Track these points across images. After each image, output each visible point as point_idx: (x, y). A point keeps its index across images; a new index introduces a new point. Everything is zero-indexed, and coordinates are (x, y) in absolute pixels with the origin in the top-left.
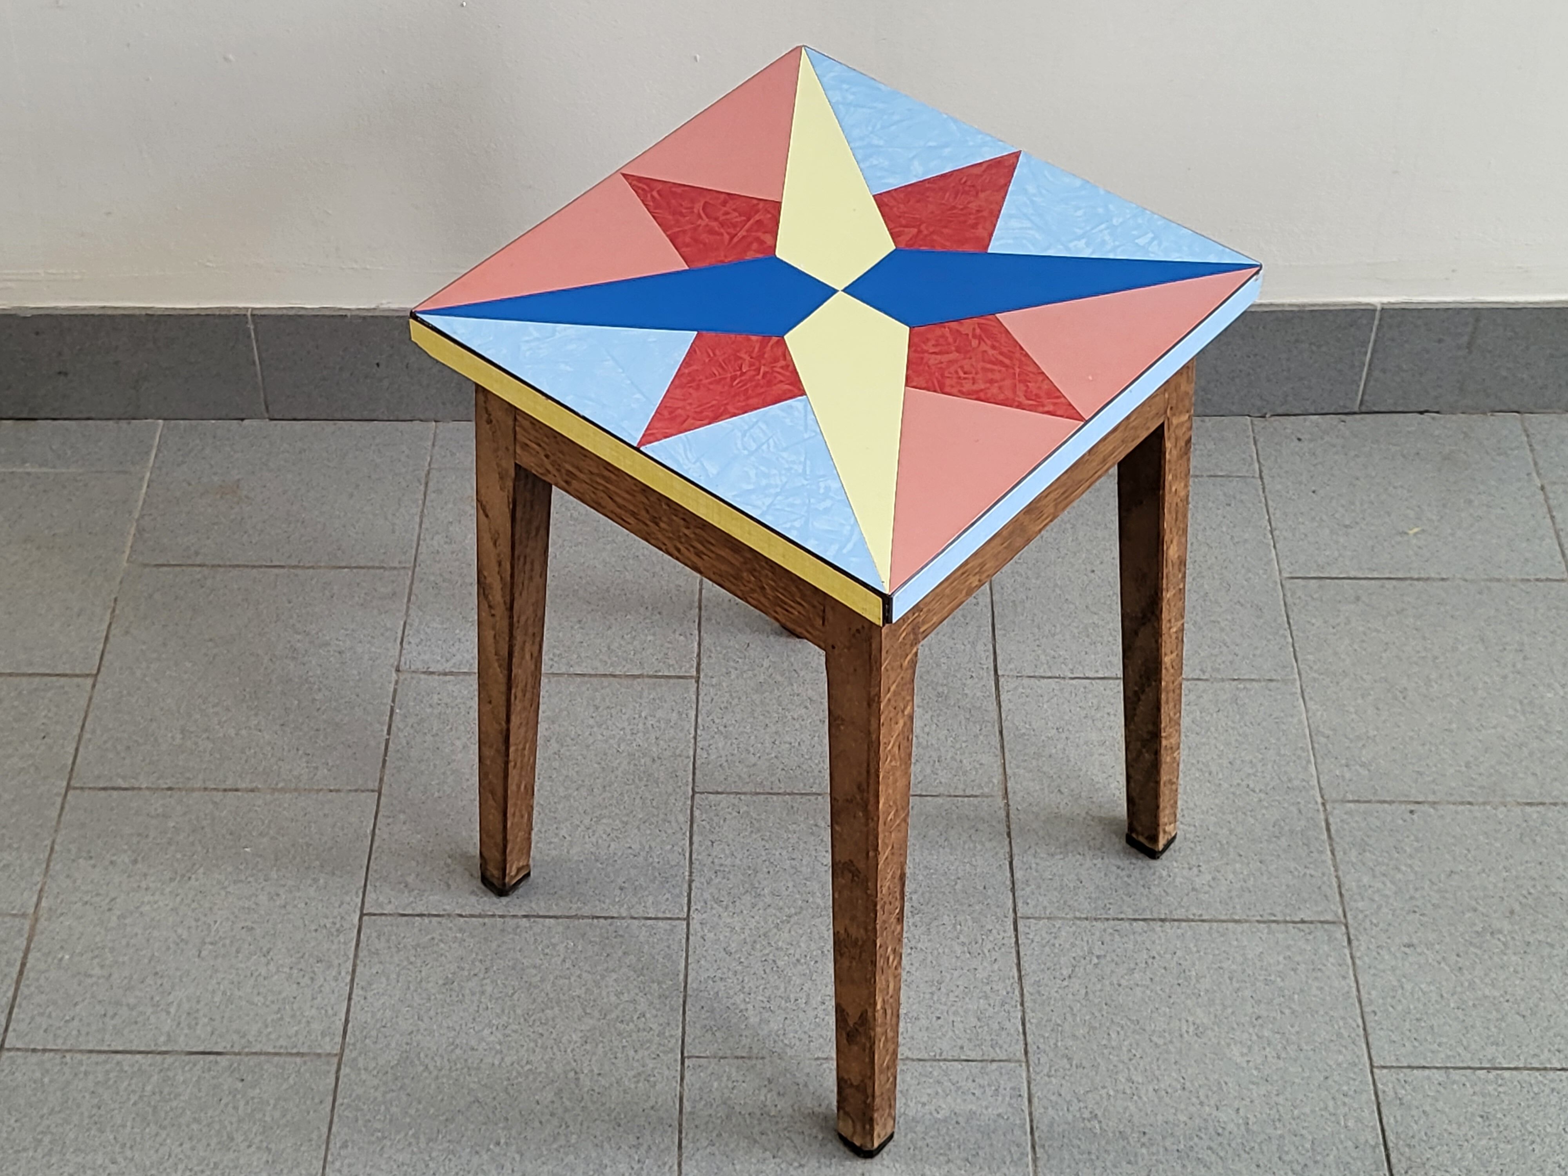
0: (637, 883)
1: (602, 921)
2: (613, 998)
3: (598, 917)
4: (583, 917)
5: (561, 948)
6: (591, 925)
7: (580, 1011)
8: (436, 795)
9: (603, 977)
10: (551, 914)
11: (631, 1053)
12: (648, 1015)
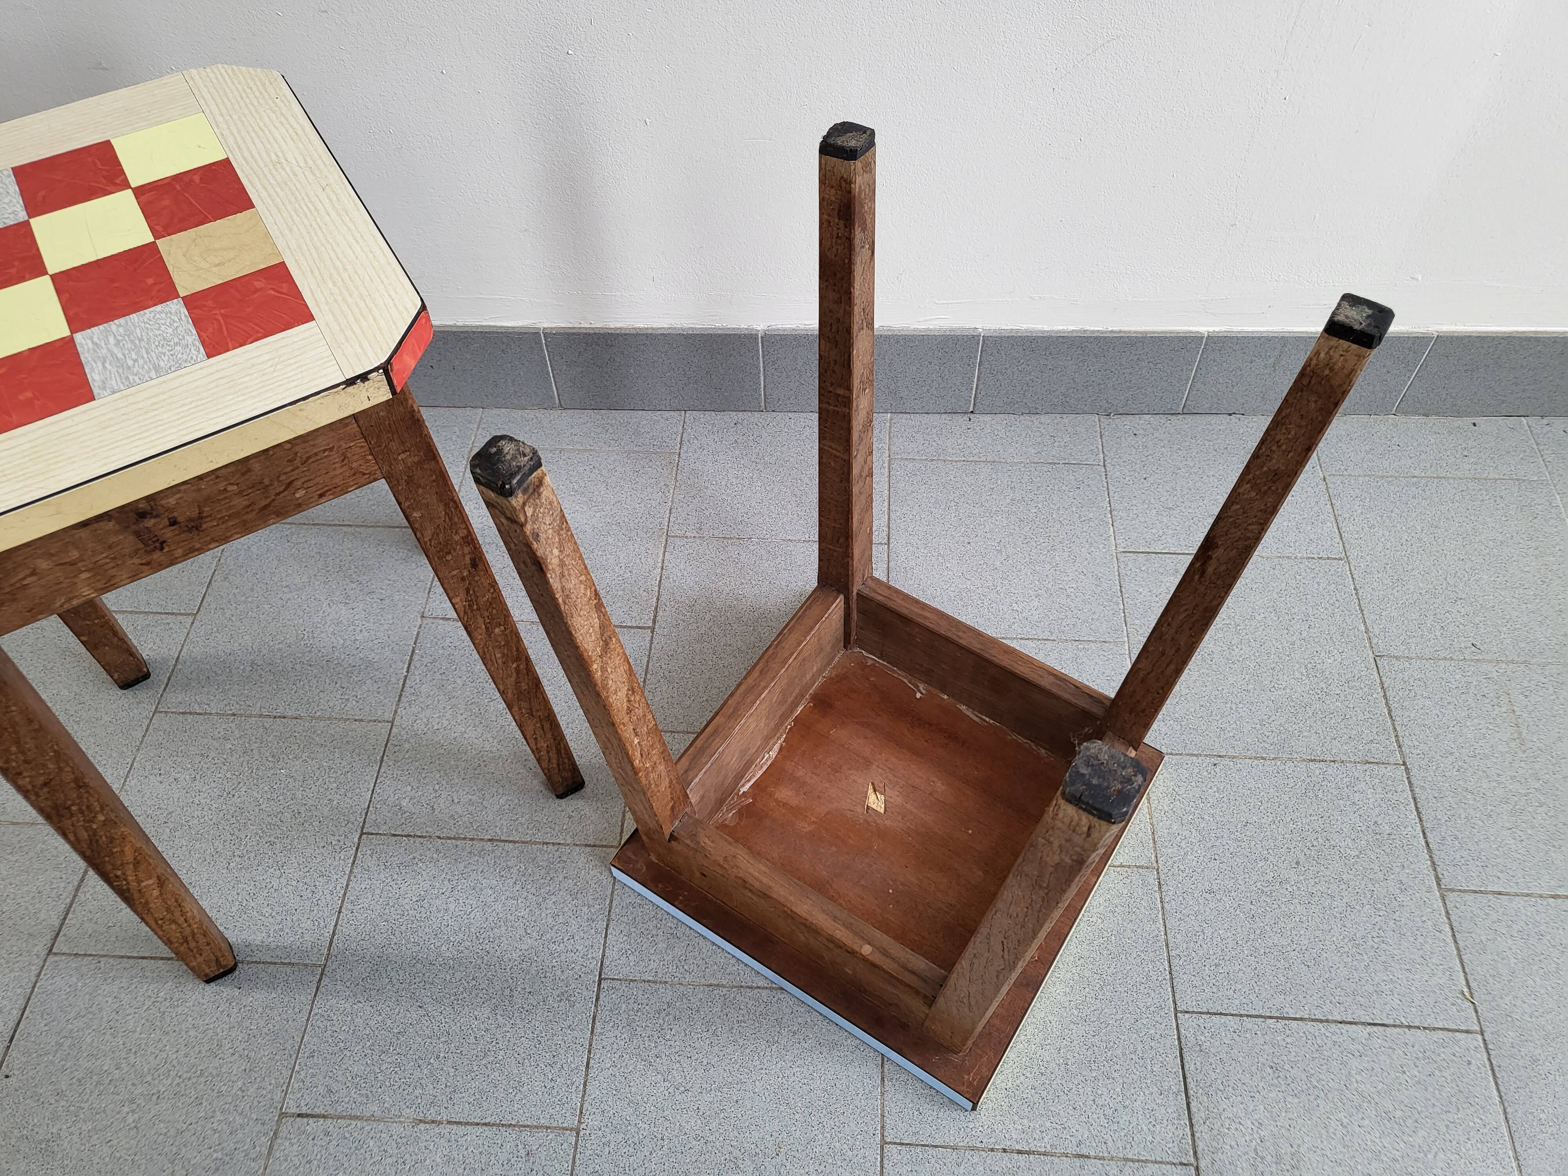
0: (582, 813)
1: (551, 847)
2: (550, 920)
3: (547, 843)
4: (536, 843)
5: (514, 870)
6: (541, 850)
7: (521, 932)
8: (436, 727)
9: (545, 899)
10: (511, 839)
11: (559, 973)
12: (576, 938)
